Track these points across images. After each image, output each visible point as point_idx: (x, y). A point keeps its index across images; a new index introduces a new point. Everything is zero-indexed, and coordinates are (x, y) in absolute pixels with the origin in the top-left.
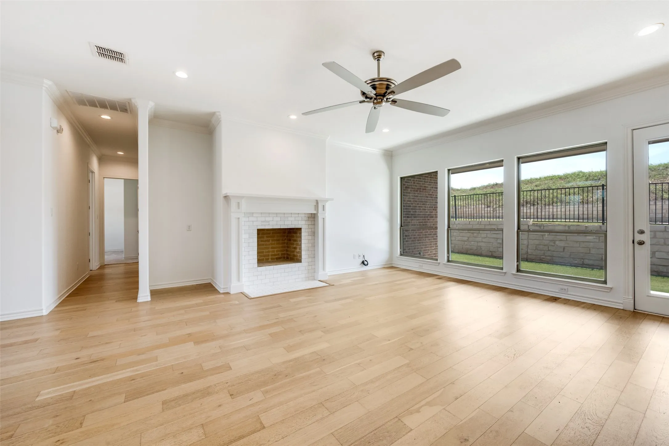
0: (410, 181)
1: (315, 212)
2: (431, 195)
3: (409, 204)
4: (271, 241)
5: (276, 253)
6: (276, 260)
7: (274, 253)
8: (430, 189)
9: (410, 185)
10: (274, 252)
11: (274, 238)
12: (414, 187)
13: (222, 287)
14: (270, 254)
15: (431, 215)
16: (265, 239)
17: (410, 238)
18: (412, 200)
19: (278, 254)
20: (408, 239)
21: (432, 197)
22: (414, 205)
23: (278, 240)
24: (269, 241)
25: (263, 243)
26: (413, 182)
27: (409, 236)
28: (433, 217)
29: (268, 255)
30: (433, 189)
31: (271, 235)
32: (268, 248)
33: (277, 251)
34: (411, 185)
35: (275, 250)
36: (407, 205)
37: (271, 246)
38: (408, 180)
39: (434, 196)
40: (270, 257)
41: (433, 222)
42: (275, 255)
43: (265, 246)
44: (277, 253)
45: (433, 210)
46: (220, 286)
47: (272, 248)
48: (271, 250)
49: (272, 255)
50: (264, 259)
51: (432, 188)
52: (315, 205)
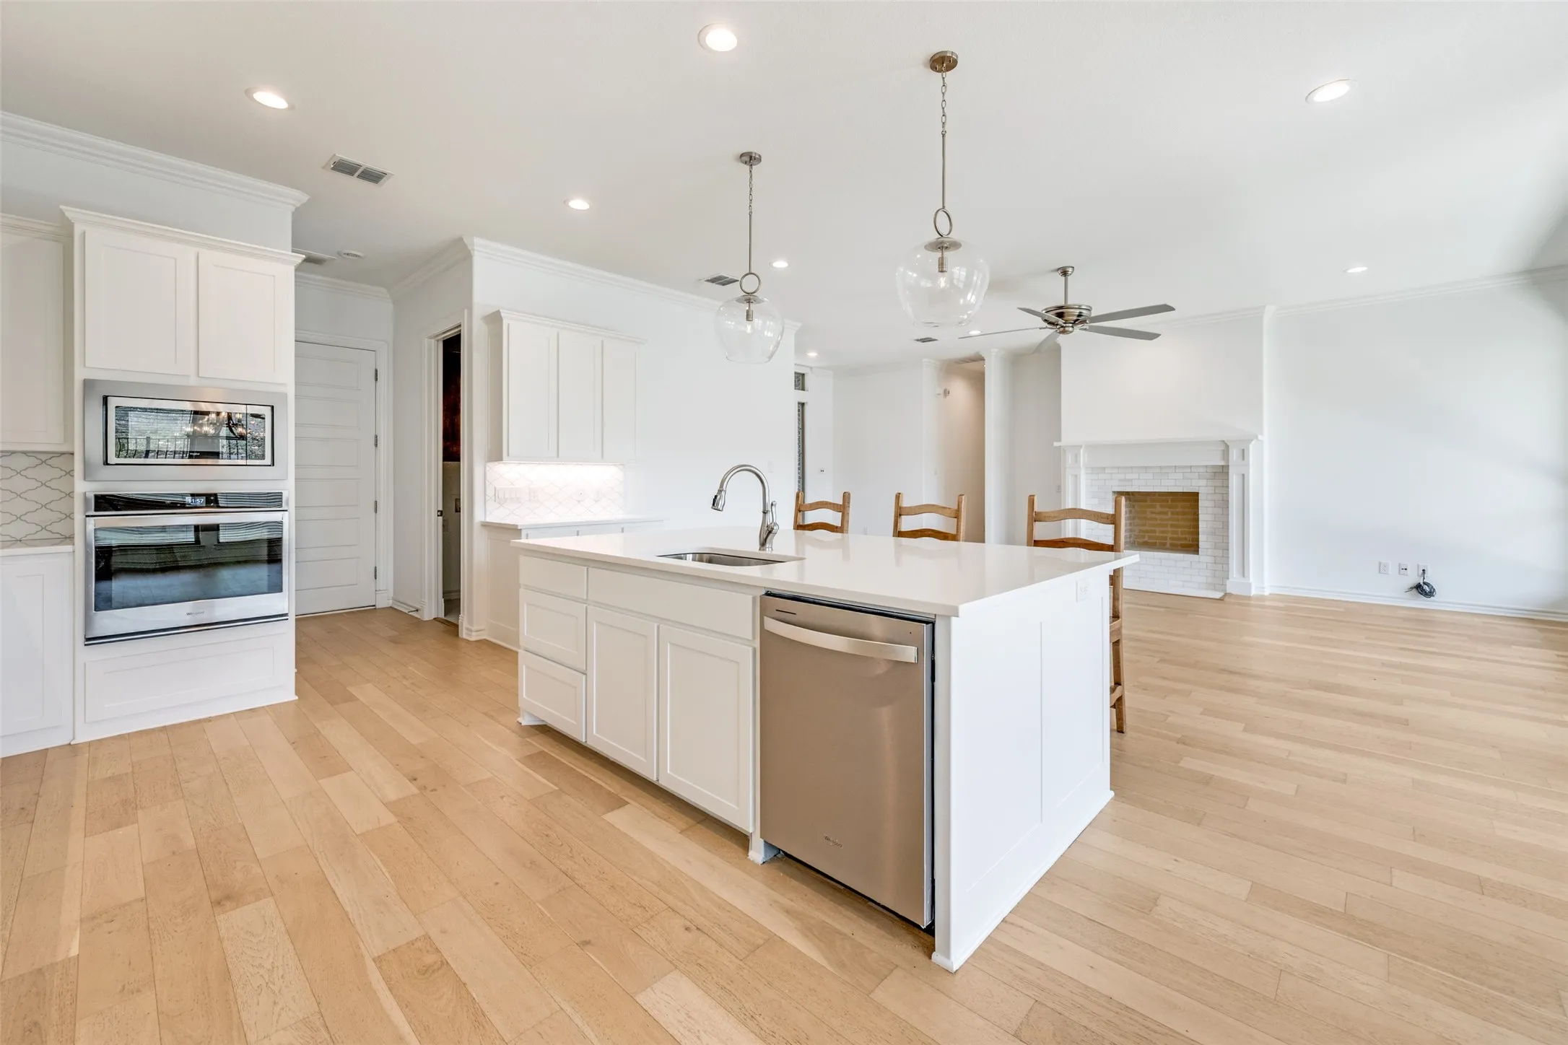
1: (1222, 463)
4: (1170, 514)
5: (1180, 535)
6: (1180, 548)
7: (1175, 536)
10: (1178, 534)
11: (1177, 510)
14: (1169, 535)
16: (1158, 509)
19: (1186, 539)
23: (1184, 513)
24: (1166, 513)
25: (1154, 516)
29: (1166, 538)
31: (1170, 502)
32: (1166, 526)
33: (1182, 533)
35: (1180, 530)
37: (1170, 522)
40: (1169, 542)
42: (1179, 539)
43: (1159, 522)
44: (1184, 536)
47: (1172, 526)
48: (1169, 529)
49: (1171, 539)
50: (1158, 544)
52: (1224, 450)
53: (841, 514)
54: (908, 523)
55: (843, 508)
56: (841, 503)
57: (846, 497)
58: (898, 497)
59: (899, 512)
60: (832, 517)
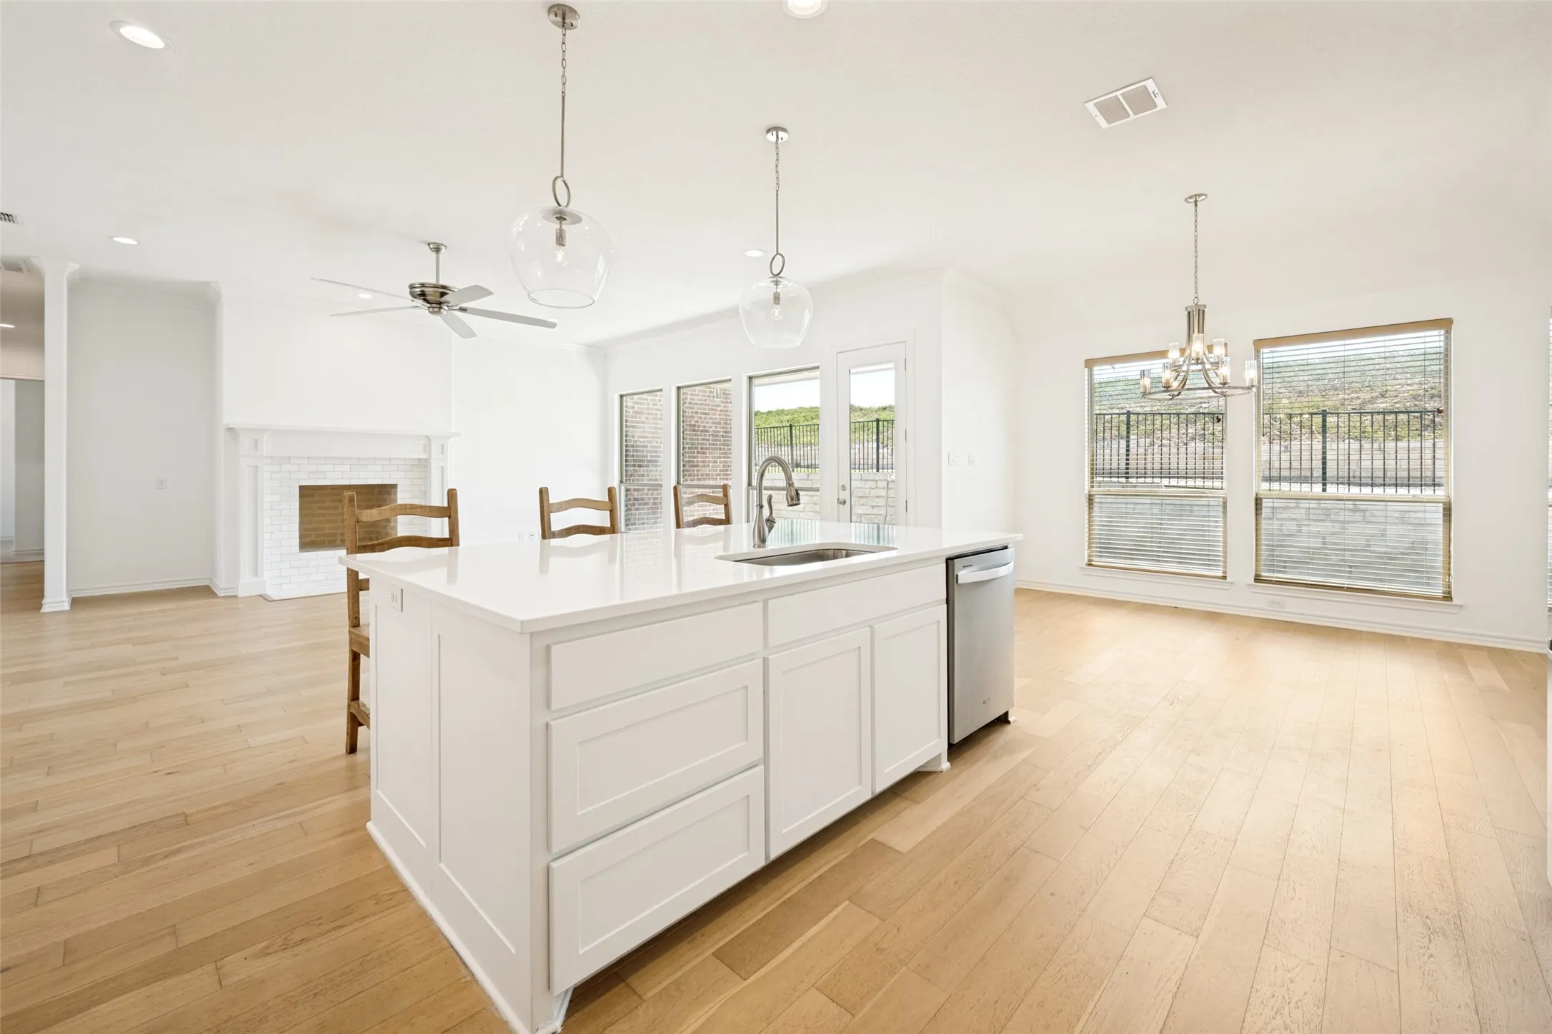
0: (645, 402)
1: (424, 457)
2: (694, 426)
3: (644, 442)
8: (690, 415)
9: (644, 409)
12: (654, 412)
13: (222, 586)
15: (693, 462)
17: (646, 504)
18: (650, 435)
20: (640, 504)
21: (694, 431)
22: (654, 444)
26: (651, 403)
27: (642, 500)
28: (697, 466)
30: (699, 415)
34: (648, 409)
36: (638, 444)
38: (641, 399)
39: (701, 428)
41: (698, 475)
45: (698, 453)
46: (221, 587)
51: (697, 413)
52: (425, 445)
53: (446, 520)
54: (559, 521)
55: (449, 511)
56: (446, 505)
57: (452, 495)
58: (543, 493)
59: (545, 509)
60: (438, 527)
